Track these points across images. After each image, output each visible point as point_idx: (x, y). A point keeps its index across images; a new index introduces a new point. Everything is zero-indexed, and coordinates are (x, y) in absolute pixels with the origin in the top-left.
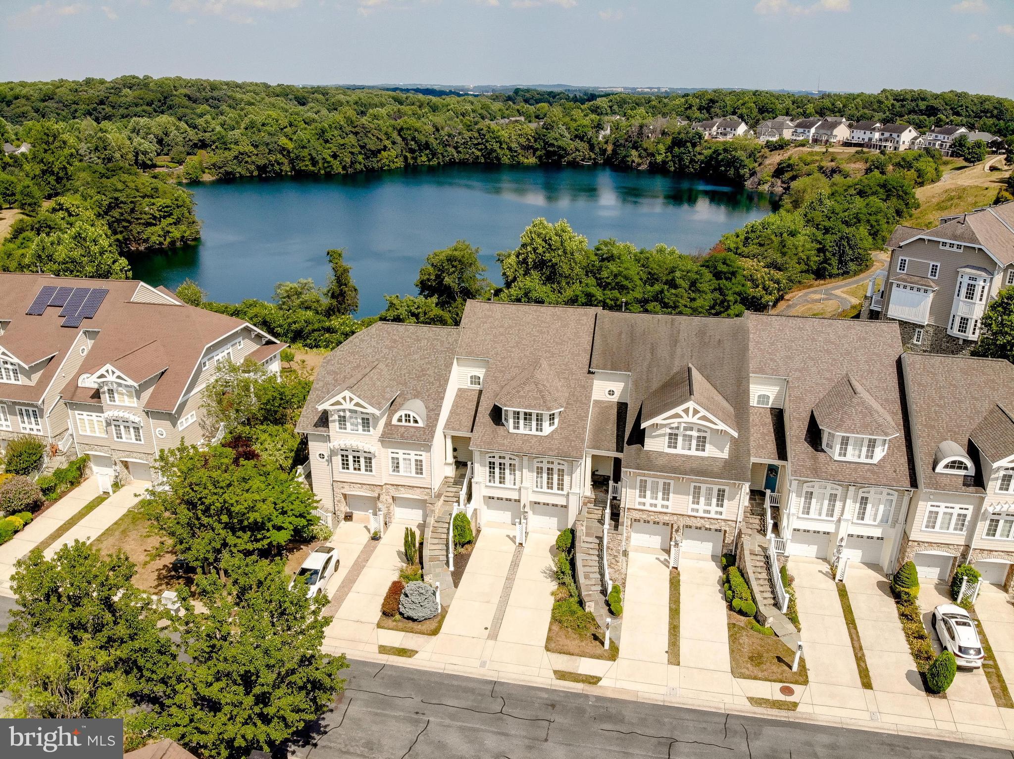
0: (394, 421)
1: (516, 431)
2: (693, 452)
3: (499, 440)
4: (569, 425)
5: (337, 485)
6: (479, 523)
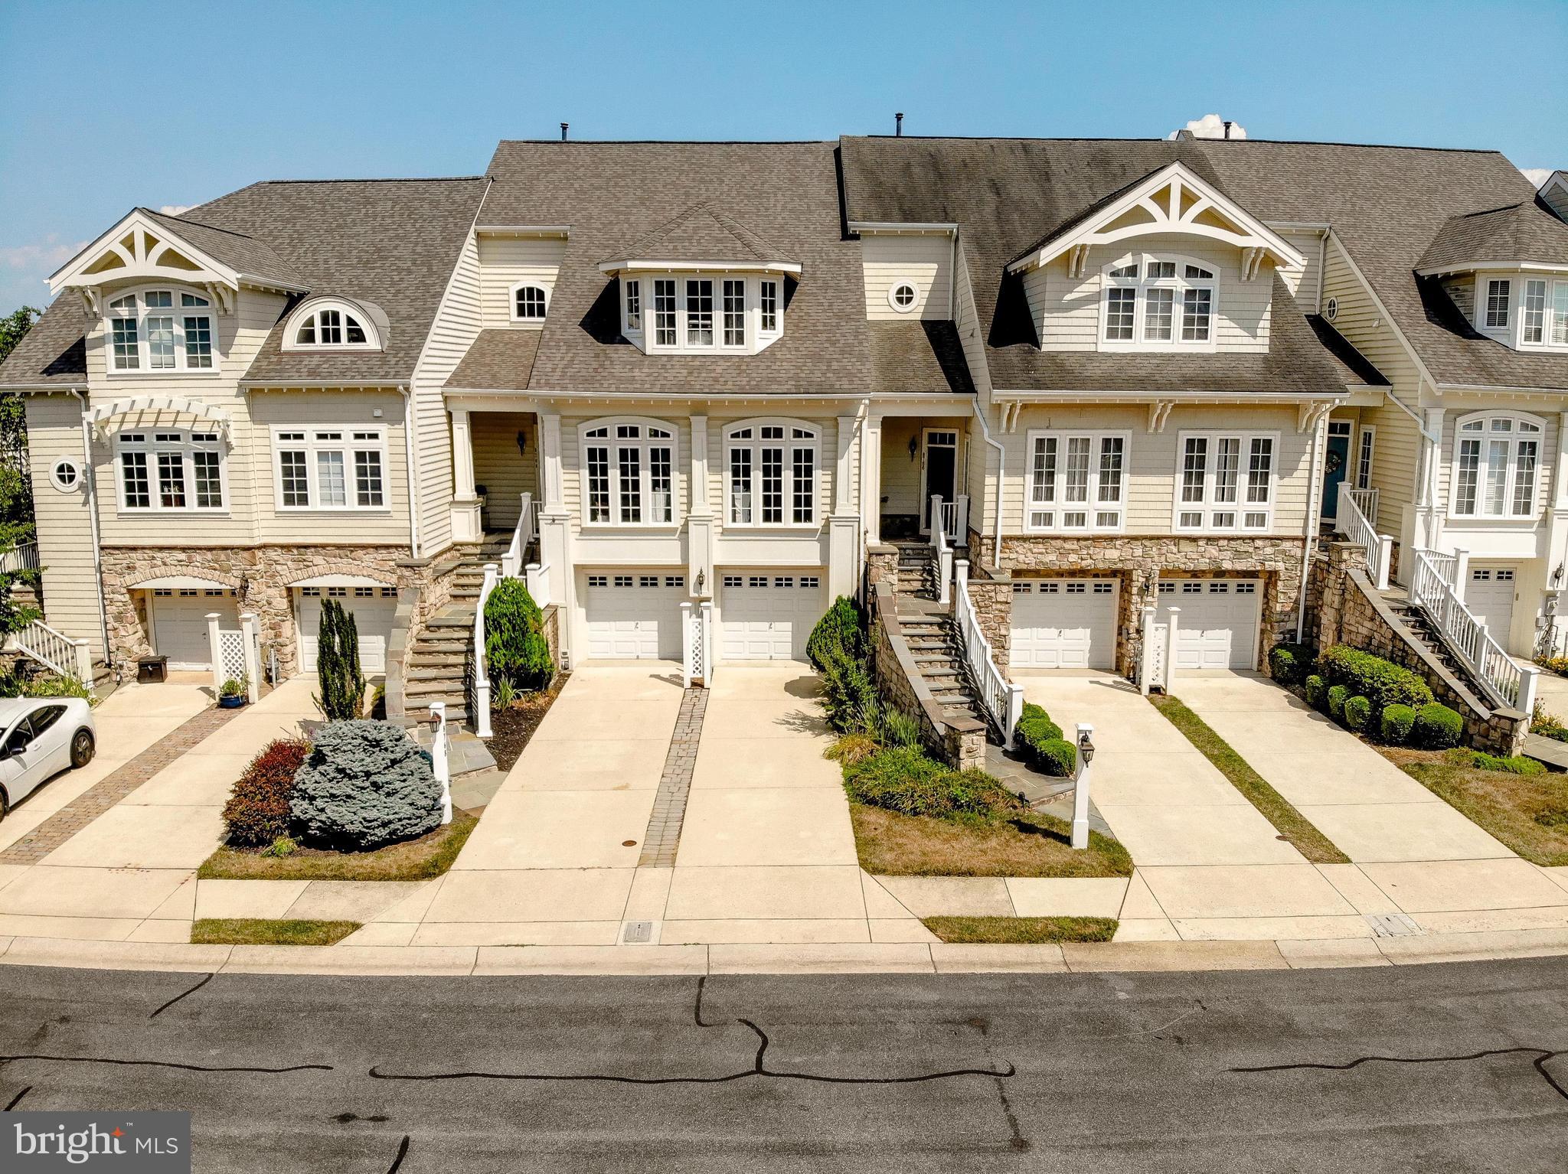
0: (290, 340)
1: (666, 349)
2: (1178, 344)
3: (617, 370)
4: (816, 333)
5: (113, 562)
6: (565, 653)
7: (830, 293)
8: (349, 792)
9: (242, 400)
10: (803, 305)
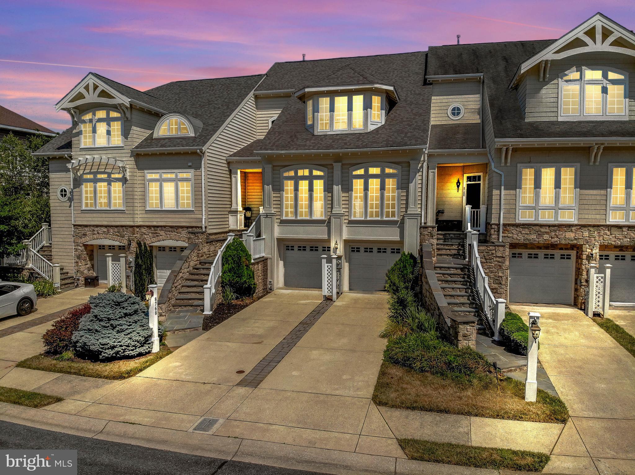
1: (324, 132)
2: (605, 116)
4: (402, 122)
5: (78, 232)
6: (270, 282)
7: (413, 106)
8: (97, 328)
9: (132, 159)
10: (398, 112)
